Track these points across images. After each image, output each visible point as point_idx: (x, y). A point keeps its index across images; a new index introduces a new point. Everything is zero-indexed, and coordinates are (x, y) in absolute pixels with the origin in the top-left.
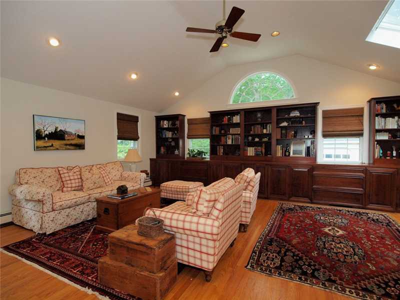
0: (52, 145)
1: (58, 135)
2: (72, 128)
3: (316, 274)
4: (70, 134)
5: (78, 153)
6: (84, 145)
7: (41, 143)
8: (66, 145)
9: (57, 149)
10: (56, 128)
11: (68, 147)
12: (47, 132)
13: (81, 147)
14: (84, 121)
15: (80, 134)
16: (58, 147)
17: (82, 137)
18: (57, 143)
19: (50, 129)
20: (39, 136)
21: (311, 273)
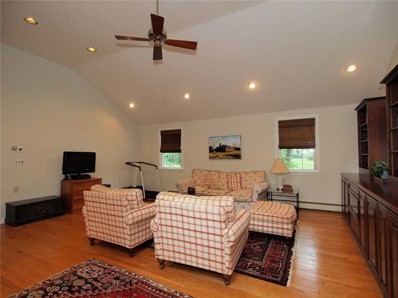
0: (218, 156)
1: (222, 149)
2: (230, 143)
3: (42, 292)
4: (229, 147)
5: (236, 161)
6: (240, 156)
7: (212, 155)
8: (227, 155)
9: (221, 158)
10: (220, 144)
11: (228, 157)
12: (215, 148)
13: (238, 157)
14: (241, 136)
15: (237, 147)
16: (221, 157)
17: (239, 149)
18: (221, 154)
19: (217, 146)
20: (211, 150)
21: (46, 289)
